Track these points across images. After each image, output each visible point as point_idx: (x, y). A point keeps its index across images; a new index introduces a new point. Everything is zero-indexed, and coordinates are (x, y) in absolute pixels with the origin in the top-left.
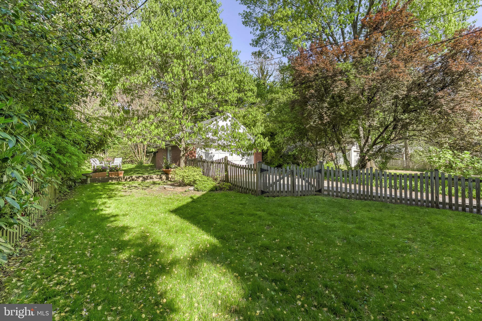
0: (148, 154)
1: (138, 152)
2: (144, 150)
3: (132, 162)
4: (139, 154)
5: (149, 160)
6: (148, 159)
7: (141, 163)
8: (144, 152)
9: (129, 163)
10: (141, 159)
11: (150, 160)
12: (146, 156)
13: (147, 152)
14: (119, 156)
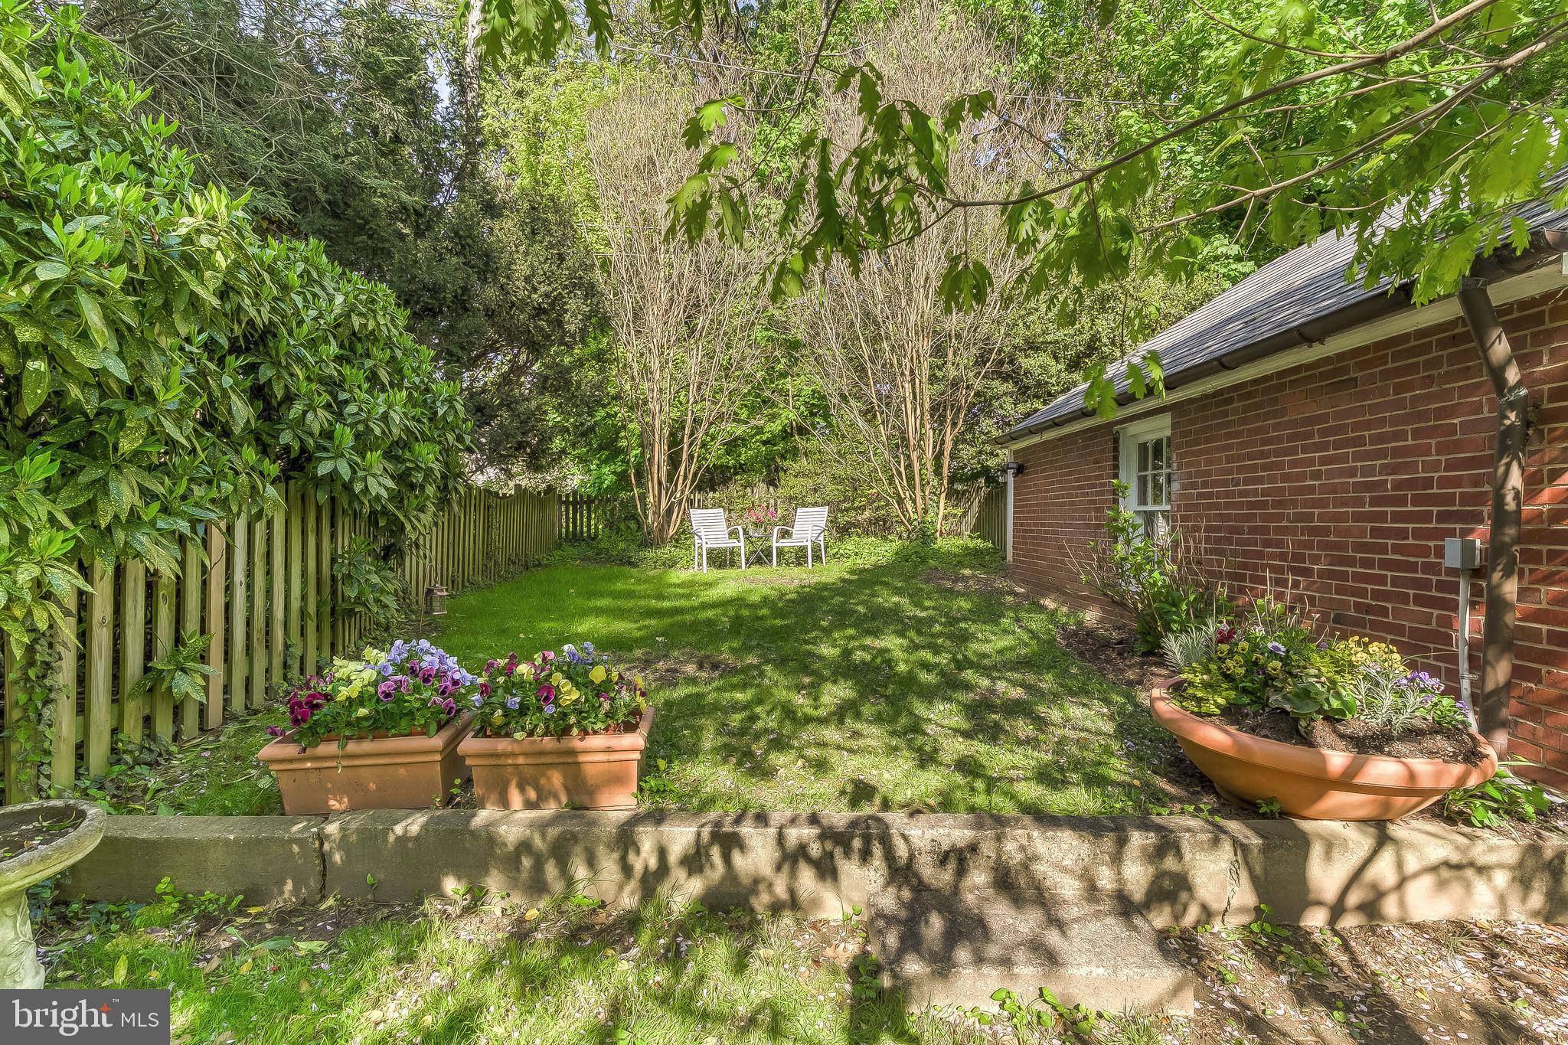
0: (960, 487)
1: (910, 479)
2: (938, 458)
3: (881, 526)
4: (912, 487)
5: (964, 514)
6: (959, 511)
7: (925, 536)
8: (938, 472)
9: (866, 532)
10: (926, 512)
11: (971, 519)
12: (951, 494)
13: (953, 479)
14: (817, 498)
